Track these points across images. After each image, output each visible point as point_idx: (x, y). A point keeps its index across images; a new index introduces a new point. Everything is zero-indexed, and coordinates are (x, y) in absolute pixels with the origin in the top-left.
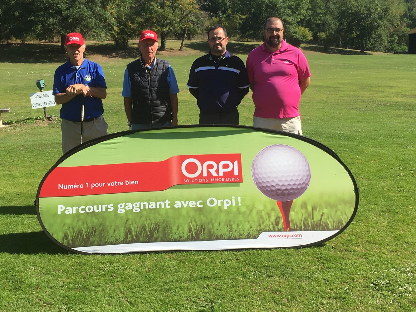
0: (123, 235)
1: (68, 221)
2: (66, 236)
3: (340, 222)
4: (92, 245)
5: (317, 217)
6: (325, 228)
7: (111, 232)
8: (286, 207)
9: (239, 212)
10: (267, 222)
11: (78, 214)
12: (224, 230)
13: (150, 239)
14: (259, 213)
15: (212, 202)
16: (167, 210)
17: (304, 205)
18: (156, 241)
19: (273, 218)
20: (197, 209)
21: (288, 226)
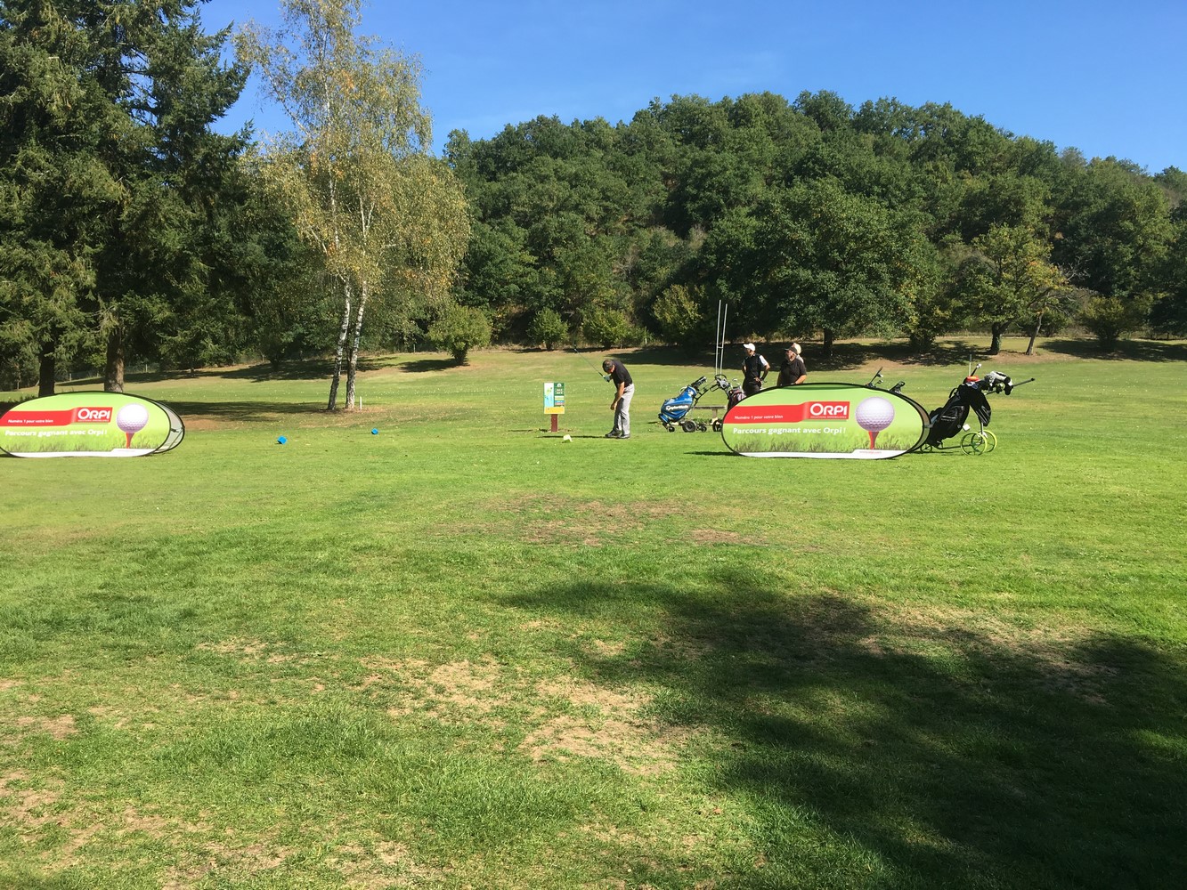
0: (770, 447)
1: (739, 438)
2: (736, 446)
3: (908, 446)
4: (751, 451)
5: (893, 442)
6: (898, 449)
7: (763, 445)
8: (874, 436)
9: (843, 437)
10: (860, 444)
11: (745, 434)
12: (832, 447)
13: (786, 450)
14: (856, 438)
15: (827, 430)
16: (798, 434)
17: (887, 435)
18: (789, 451)
19: (864, 442)
20: (817, 434)
21: (873, 446)
